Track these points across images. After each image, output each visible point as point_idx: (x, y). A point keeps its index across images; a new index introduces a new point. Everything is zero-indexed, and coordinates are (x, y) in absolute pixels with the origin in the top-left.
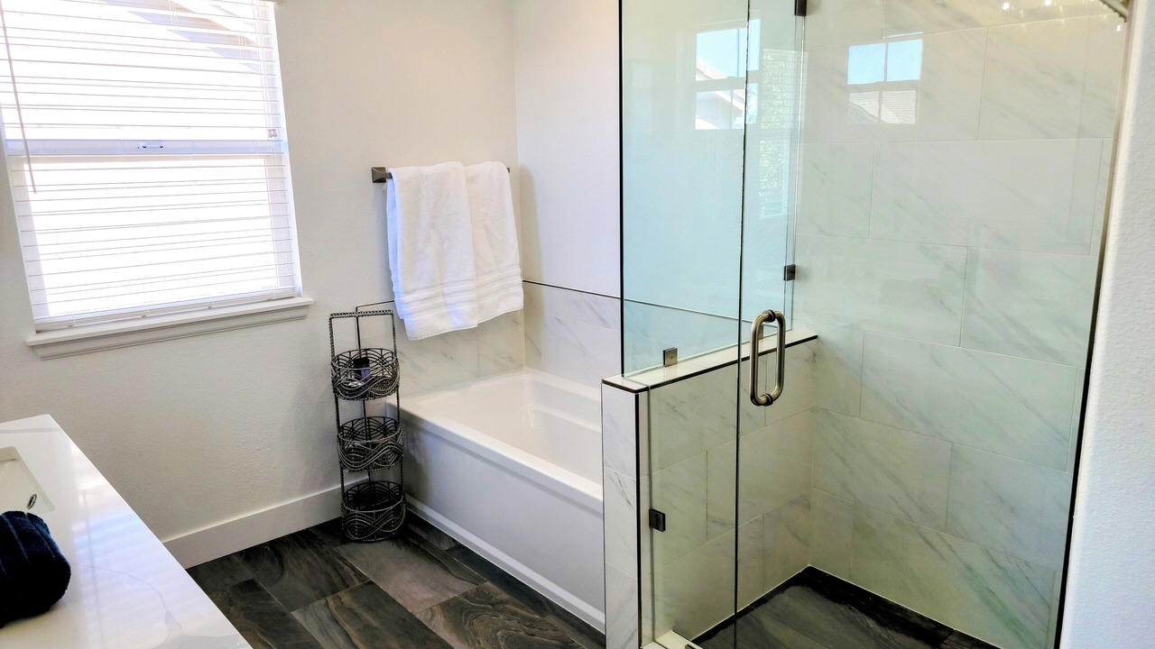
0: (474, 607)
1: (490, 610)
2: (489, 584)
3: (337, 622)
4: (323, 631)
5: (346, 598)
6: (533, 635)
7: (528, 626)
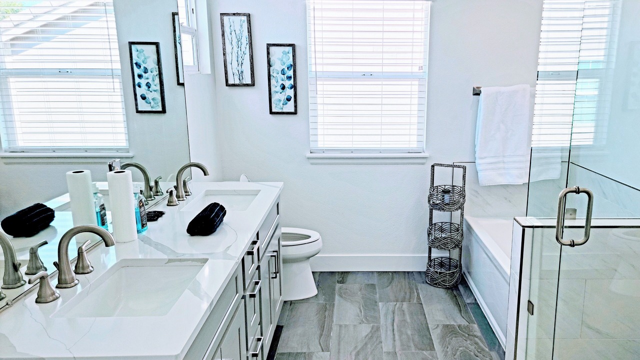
0: (458, 332)
1: (465, 337)
2: (476, 326)
3: (394, 313)
4: (386, 315)
5: (405, 305)
6: (477, 356)
7: (478, 352)
